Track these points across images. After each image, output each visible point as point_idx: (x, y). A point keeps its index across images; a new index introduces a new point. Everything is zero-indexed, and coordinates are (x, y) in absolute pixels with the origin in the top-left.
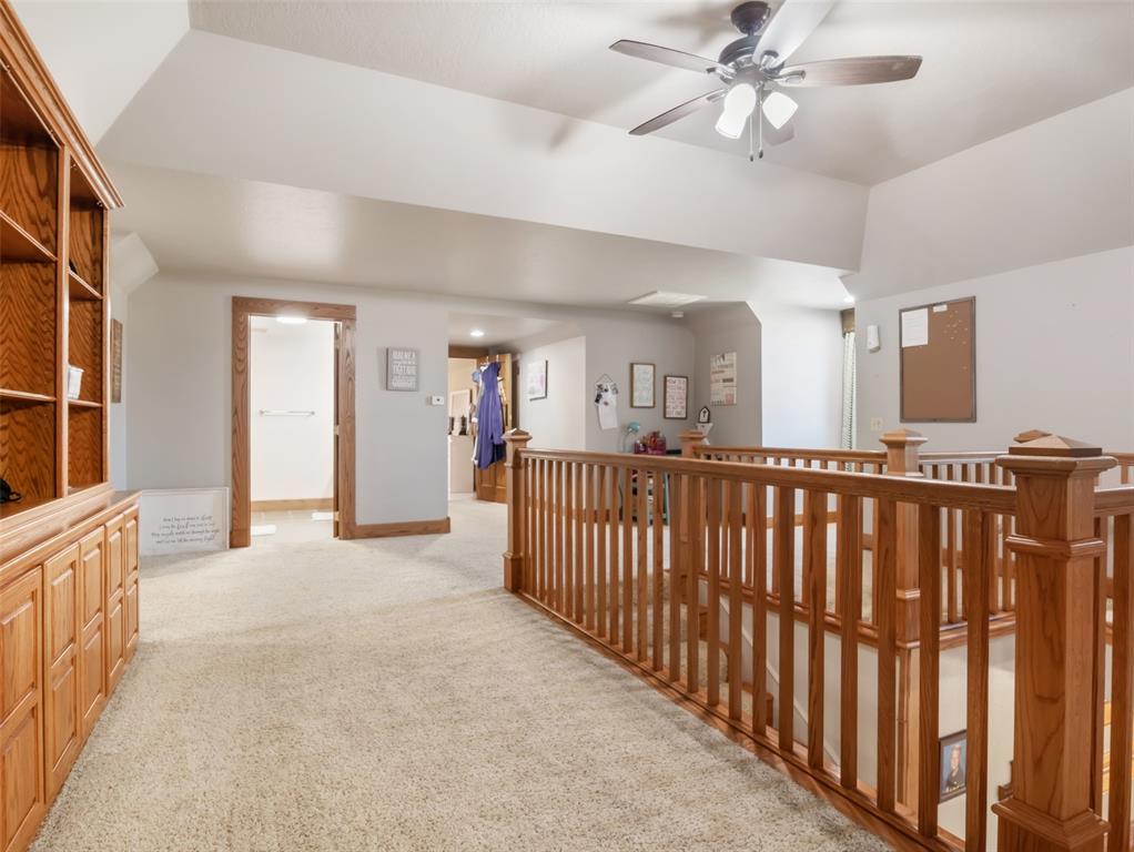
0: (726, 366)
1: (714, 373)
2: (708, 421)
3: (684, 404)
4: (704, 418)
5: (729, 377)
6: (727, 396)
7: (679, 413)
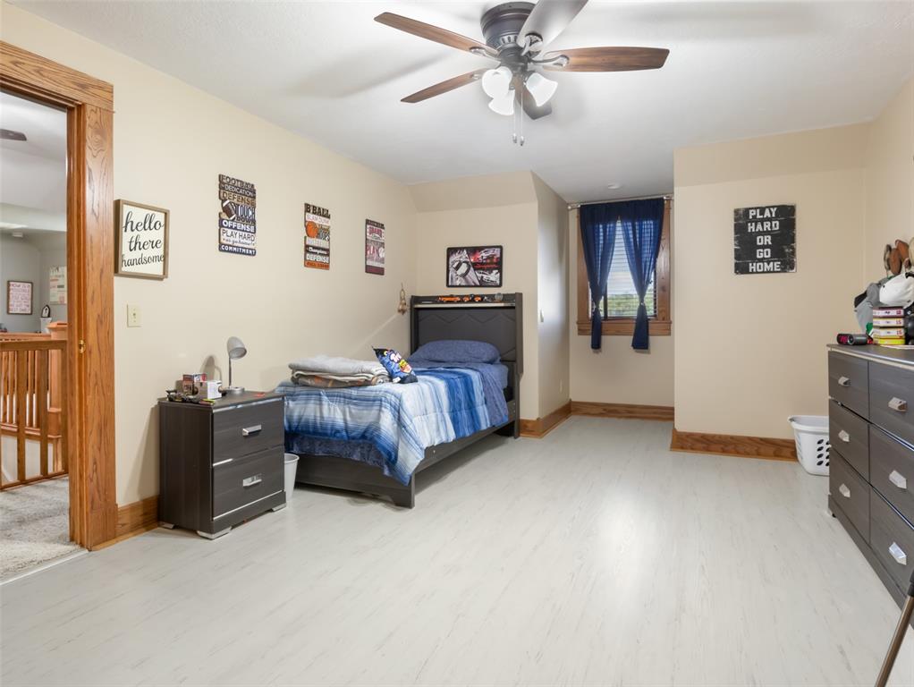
0: (60, 276)
1: (53, 280)
2: (49, 316)
3: (29, 303)
4: (45, 314)
5: (61, 284)
6: (60, 298)
7: (25, 310)
